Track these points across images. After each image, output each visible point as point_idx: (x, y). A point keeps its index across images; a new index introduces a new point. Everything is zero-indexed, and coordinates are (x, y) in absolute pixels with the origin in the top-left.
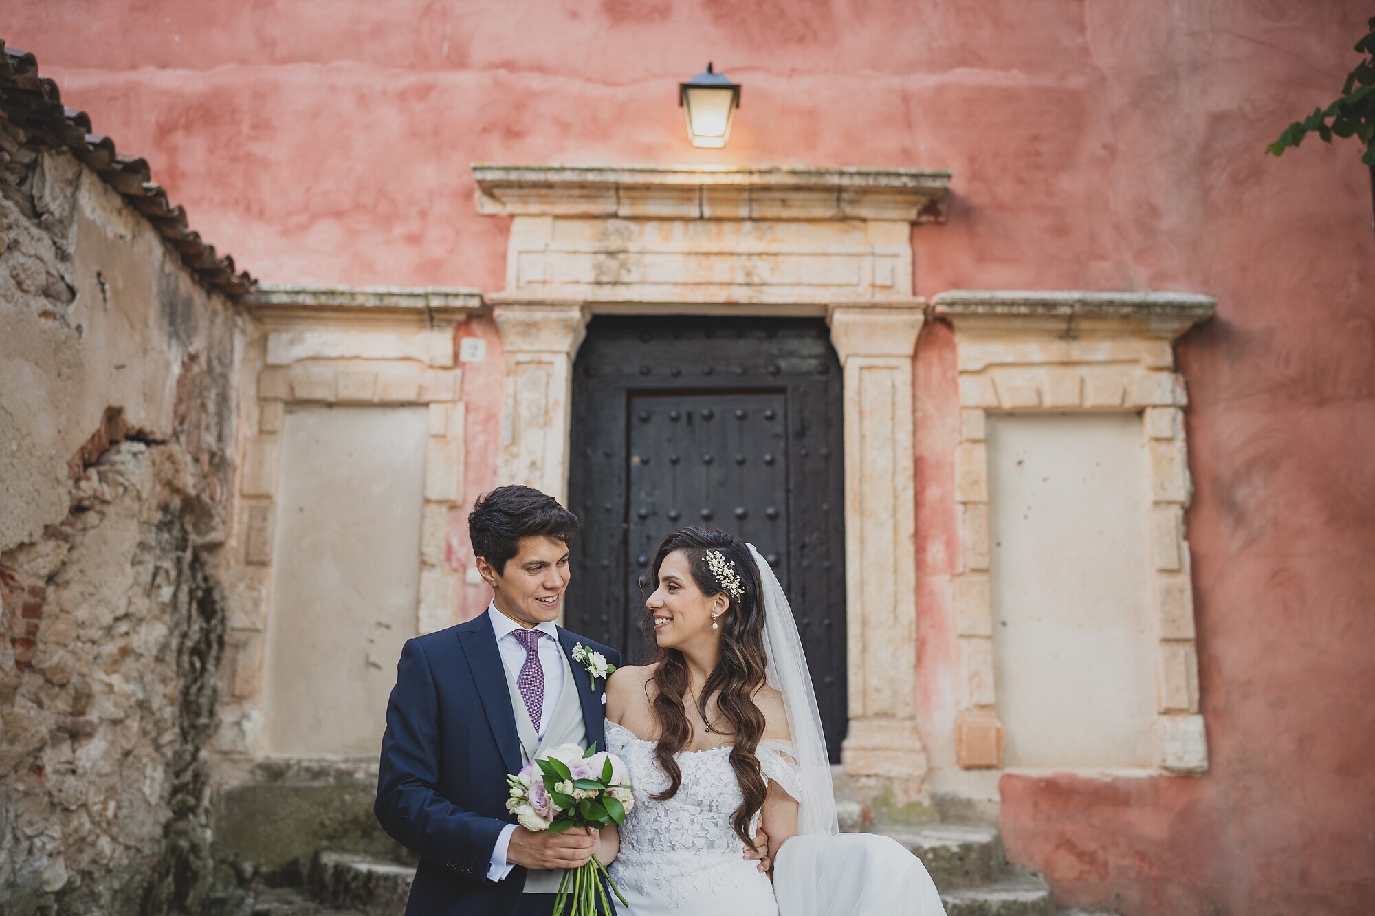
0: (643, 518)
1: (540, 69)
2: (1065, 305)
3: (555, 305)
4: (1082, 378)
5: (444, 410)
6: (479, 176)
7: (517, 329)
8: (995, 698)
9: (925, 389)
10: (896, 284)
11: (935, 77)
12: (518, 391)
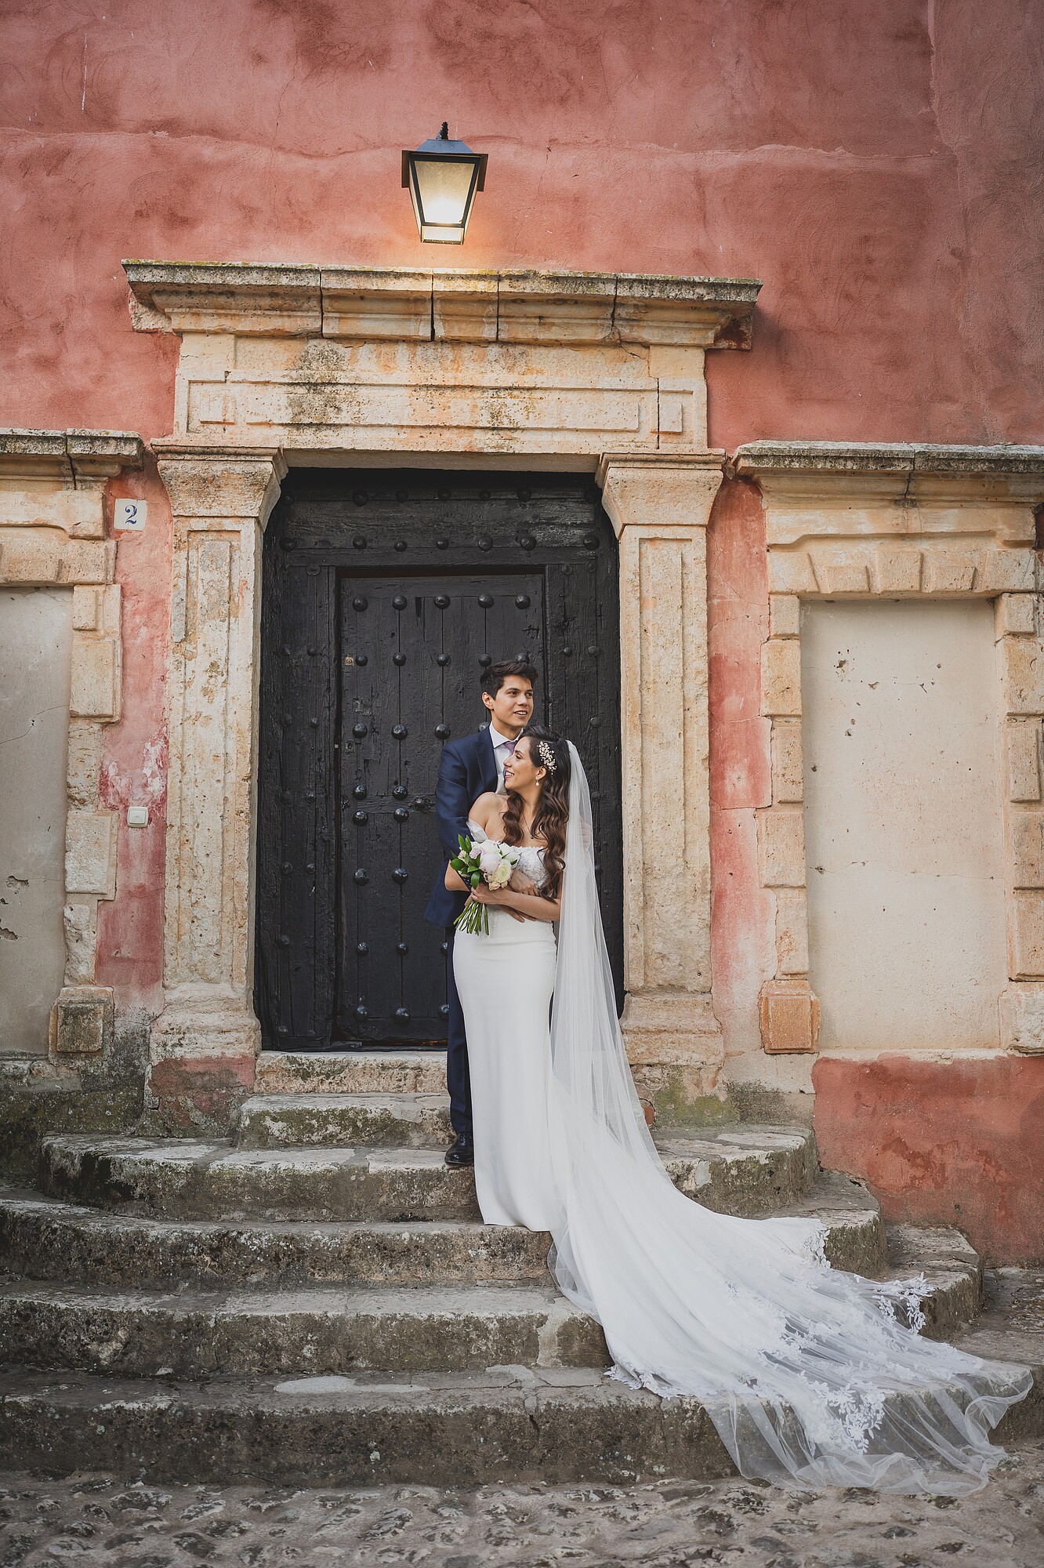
0: (359, 735)
1: (215, 132)
2: (904, 459)
3: (240, 455)
4: (922, 555)
5: (93, 595)
6: (133, 276)
7: (188, 487)
8: (810, 964)
9: (724, 568)
10: (688, 430)
11: (739, 156)
12: (192, 569)
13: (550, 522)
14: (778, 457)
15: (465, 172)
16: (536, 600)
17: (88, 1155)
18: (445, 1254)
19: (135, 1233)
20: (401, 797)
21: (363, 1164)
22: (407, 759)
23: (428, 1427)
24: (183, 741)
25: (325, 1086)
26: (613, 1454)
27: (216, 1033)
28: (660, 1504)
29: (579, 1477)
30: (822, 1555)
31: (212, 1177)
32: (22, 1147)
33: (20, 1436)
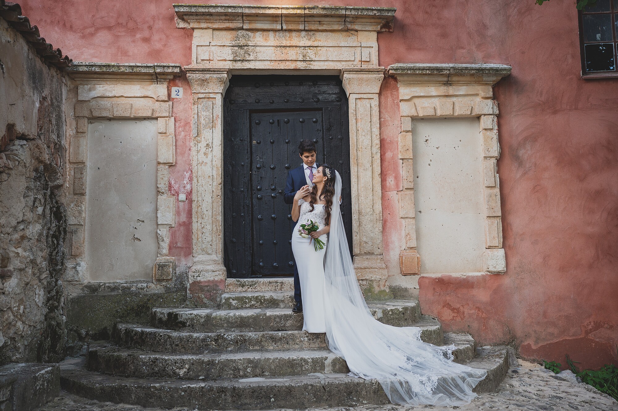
0: (258, 168)
2: (446, 69)
3: (215, 71)
4: (454, 102)
5: (165, 121)
6: (177, 9)
7: (197, 83)
8: (417, 244)
9: (385, 108)
10: (371, 60)
12: (199, 111)
13: (324, 93)
14: (403, 69)
16: (320, 120)
17: (169, 313)
18: (293, 340)
19: (188, 335)
20: (274, 190)
21: (264, 313)
22: (276, 176)
23: (290, 390)
24: (197, 171)
25: (250, 290)
26: (350, 397)
27: (211, 272)
29: (339, 405)
31: (213, 318)
32: (145, 313)
33: (156, 397)
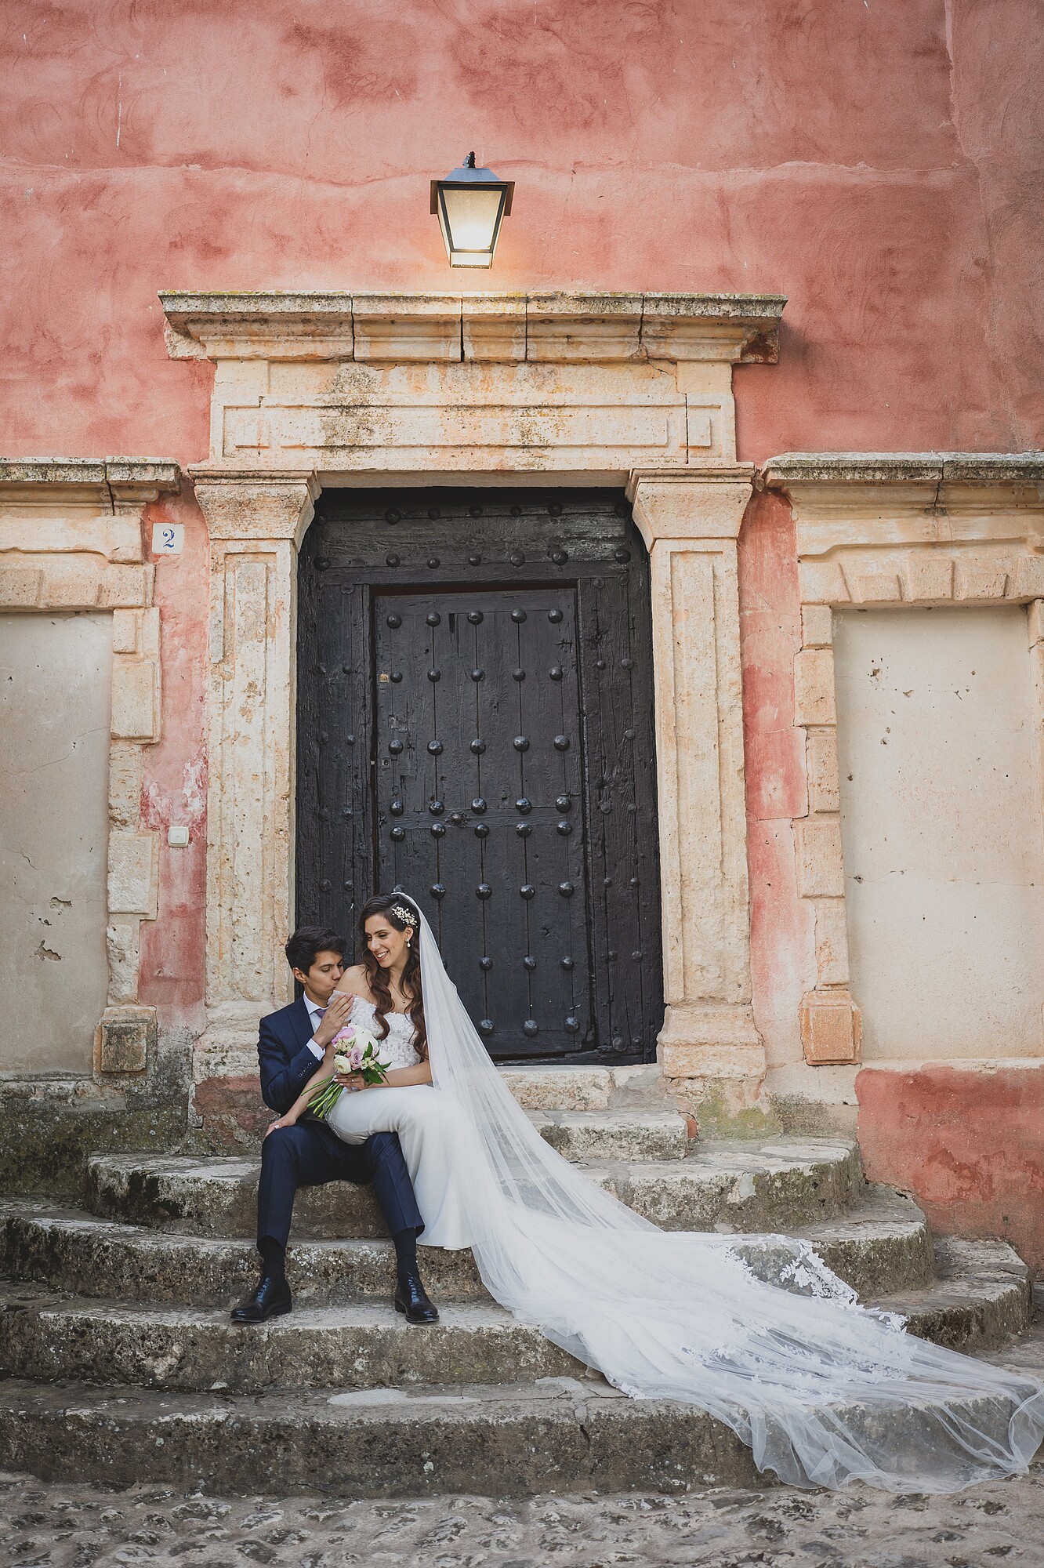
0: (394, 752)
1: (247, 164)
2: (933, 469)
3: (275, 478)
4: (954, 563)
5: (132, 618)
6: (169, 307)
7: (225, 510)
8: (851, 974)
9: (755, 580)
10: (716, 444)
11: (761, 173)
12: (229, 591)
13: (581, 536)
14: (807, 469)
15: (493, 198)
16: (569, 614)
17: (135, 1174)
19: (185, 1250)
22: (443, 775)
23: (481, 1438)
24: (222, 761)
26: (663, 1463)
28: (711, 1512)
29: (630, 1487)
30: (872, 1558)
32: (68, 1167)
33: (82, 1449)
